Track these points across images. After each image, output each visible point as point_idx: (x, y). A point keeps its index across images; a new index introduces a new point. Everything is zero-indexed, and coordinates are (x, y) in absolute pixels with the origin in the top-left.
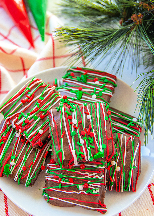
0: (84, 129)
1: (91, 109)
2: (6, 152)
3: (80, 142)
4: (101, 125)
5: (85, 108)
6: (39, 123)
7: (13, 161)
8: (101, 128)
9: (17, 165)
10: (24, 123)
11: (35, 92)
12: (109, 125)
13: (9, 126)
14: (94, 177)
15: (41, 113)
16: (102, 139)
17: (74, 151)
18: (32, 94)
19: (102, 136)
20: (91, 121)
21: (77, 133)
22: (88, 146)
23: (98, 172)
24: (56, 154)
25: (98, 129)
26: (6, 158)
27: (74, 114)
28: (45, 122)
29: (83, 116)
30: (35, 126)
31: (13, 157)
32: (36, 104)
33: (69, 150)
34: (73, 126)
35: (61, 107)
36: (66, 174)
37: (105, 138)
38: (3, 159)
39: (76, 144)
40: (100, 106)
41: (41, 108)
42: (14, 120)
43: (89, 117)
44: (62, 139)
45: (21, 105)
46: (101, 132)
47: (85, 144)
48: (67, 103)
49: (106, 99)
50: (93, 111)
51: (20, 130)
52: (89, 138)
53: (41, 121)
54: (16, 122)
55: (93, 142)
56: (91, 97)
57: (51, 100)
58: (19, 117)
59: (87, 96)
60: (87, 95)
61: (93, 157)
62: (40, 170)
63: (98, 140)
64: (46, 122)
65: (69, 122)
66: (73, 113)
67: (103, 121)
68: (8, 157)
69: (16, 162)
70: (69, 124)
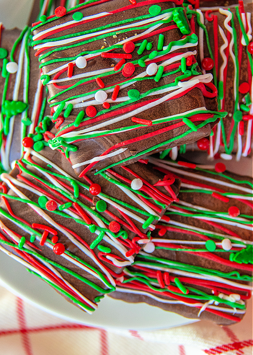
0: (118, 68)
1: (57, 60)
2: (201, 268)
3: (154, 76)
4: (99, 29)
5: (57, 78)
6: (112, 194)
7: (218, 244)
8: (106, 27)
9: (228, 232)
10: (120, 235)
11: (29, 224)
12: (96, 7)
13: (130, 274)
14: (231, 30)
15: (86, 196)
16: (136, 19)
17: (180, 84)
18: (33, 230)
19: (127, 21)
20: (91, 55)
21: (131, 87)
22: (162, 50)
23: (214, 22)
24: (196, 130)
25: (111, 34)
26: (213, 264)
27: (80, 102)
28: (109, 179)
29: (80, 79)
30: (123, 204)
31: (211, 246)
32: (61, 214)
33: (181, 99)
34: (115, 99)
35: (64, 141)
36: (230, 104)
37: (133, 11)
38: (219, 270)
39: (161, 83)
40: (45, 41)
41: (71, 198)
42: (116, 263)
43: (80, 62)
44: (156, 121)
45: (71, 253)
46: (118, 23)
47: (158, 61)
48: (42, 134)
49: (12, 37)
50: (63, 54)
51: (140, 242)
52: (139, 52)
53: (106, 191)
54: (120, 258)
55: (148, 42)
56: (13, 77)
57: (43, 177)
58: (106, 251)
59: (14, 86)
60: (11, 87)
61: (187, 35)
62: (227, 173)
63: (140, 28)
64: (107, 177)
65: (104, 111)
66: (76, 106)
67: (85, 26)
68: (213, 259)
69: (221, 235)
70: (110, 110)
